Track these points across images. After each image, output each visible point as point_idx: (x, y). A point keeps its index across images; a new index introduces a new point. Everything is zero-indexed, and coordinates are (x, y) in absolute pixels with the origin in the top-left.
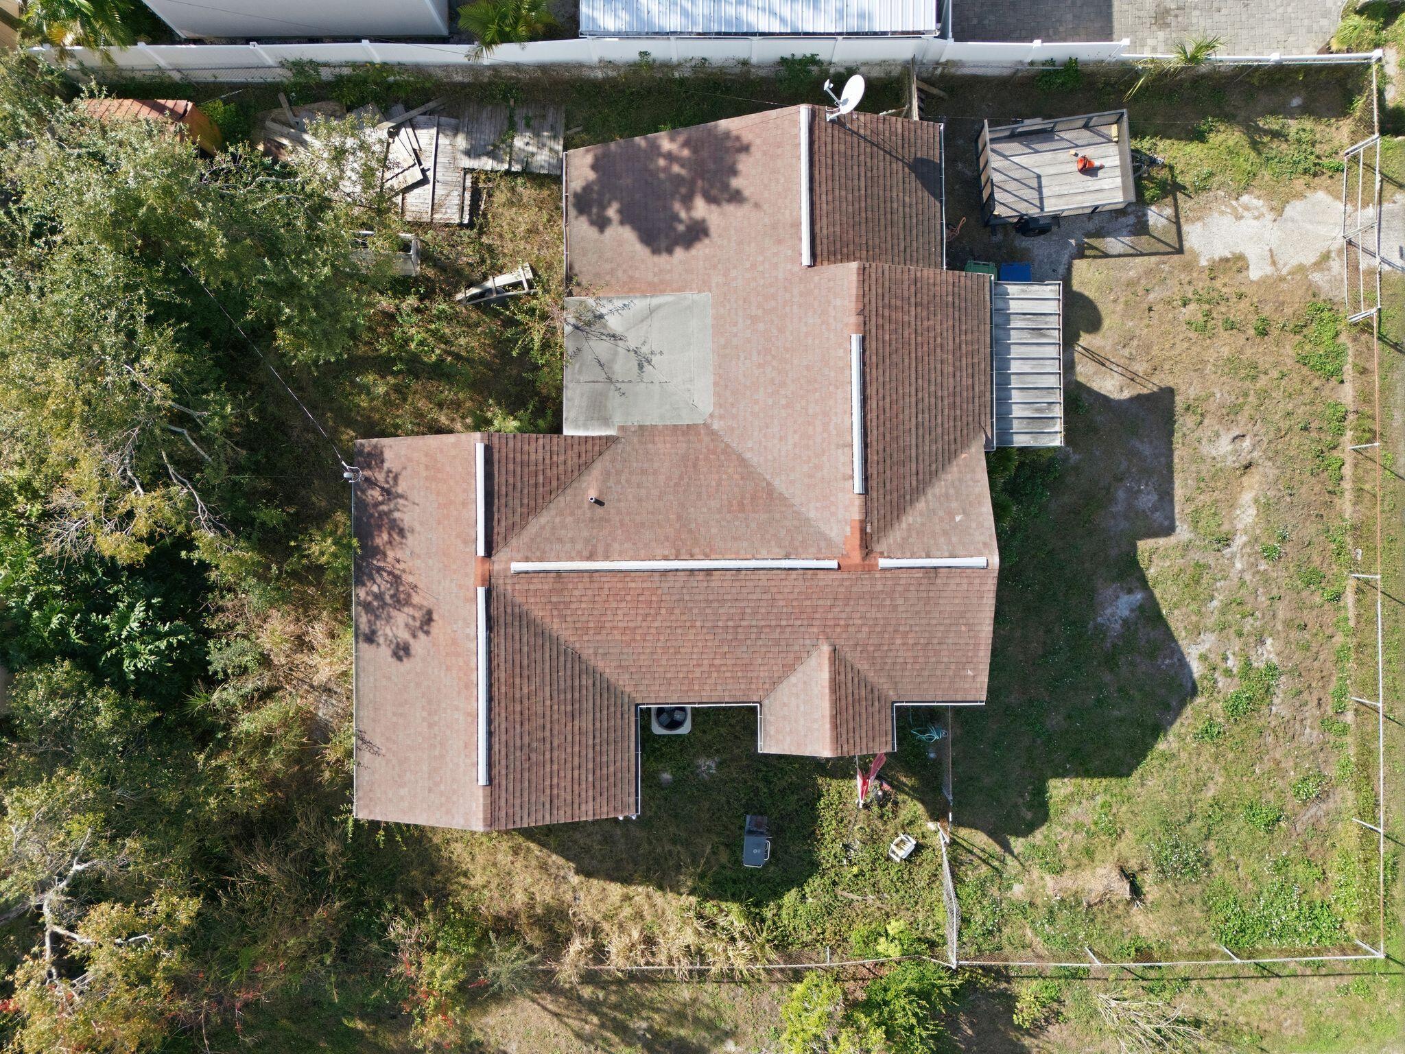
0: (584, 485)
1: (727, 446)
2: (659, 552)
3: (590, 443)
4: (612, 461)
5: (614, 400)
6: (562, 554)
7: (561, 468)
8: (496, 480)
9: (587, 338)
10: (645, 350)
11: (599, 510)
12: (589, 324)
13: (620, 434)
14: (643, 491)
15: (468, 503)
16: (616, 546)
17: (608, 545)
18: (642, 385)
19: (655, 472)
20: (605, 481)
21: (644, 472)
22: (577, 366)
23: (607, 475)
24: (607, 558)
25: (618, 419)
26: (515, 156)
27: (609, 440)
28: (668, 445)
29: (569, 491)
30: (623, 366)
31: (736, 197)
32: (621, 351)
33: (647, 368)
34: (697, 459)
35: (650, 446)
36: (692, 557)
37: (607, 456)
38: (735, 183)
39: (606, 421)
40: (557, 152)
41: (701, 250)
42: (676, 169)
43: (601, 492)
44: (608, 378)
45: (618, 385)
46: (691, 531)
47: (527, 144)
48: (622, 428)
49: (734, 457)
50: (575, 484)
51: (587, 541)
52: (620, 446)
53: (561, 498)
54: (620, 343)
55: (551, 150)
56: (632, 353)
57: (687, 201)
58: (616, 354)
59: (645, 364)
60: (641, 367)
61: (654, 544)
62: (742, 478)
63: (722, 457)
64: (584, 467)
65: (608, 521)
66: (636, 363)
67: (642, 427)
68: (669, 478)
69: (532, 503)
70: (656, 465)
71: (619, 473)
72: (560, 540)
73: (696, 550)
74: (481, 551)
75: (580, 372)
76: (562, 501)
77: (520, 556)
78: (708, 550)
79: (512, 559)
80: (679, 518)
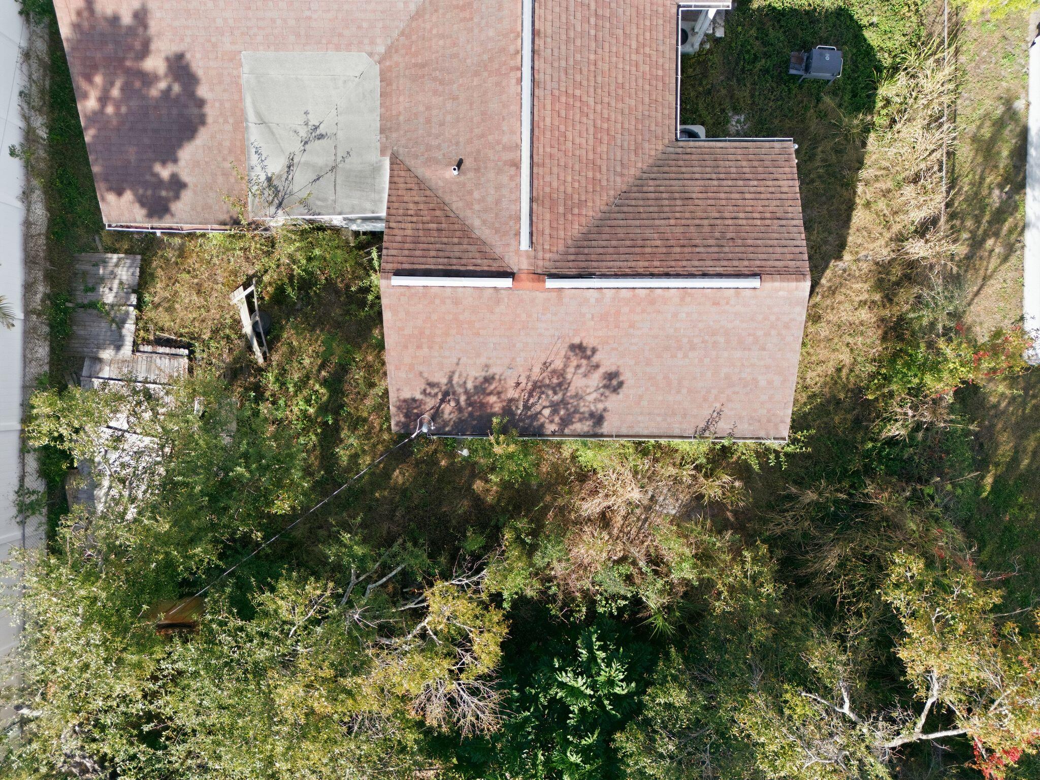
0: (441, 183)
1: (402, 33)
2: (513, 89)
3: (396, 179)
4: (416, 157)
5: (354, 162)
6: (513, 197)
7: (421, 206)
8: (433, 267)
9: (291, 194)
10: (303, 132)
11: (467, 164)
12: (277, 192)
13: (389, 152)
14: (449, 118)
15: (456, 297)
16: (505, 139)
17: (506, 148)
18: (340, 134)
19: (428, 108)
20: (437, 162)
21: (428, 121)
22: (319, 203)
23: (431, 161)
24: (518, 147)
25: (373, 156)
26: (122, 301)
27: (395, 161)
28: (401, 99)
29: (447, 199)
30: (320, 154)
31: (141, 17)
32: (305, 158)
33: (321, 130)
34: (415, 65)
35: (401, 118)
36: (519, 52)
37: (411, 163)
38: (127, 19)
39: (376, 170)
40: (119, 259)
41: (198, 64)
42: (115, 92)
43: (449, 165)
44: (332, 170)
45: (339, 159)
46: (491, 59)
47: (111, 289)
48: (383, 152)
49: (414, 25)
50: (440, 193)
51: (499, 172)
52: (401, 150)
53: (454, 207)
54: (296, 160)
55: (117, 265)
56: (307, 146)
57: (148, 79)
58: (307, 164)
59: (318, 132)
60: (321, 137)
61: (504, 97)
62: (436, 11)
63: (414, 37)
64: (422, 185)
65: (478, 152)
66: (317, 142)
67: (382, 131)
68: (435, 92)
69: (458, 234)
70: (421, 108)
71: (429, 148)
72: (498, 202)
73: (512, 49)
74: (507, 282)
75: (324, 200)
76: (457, 205)
77: (513, 242)
78: (512, 35)
79: (517, 251)
80: (477, 74)
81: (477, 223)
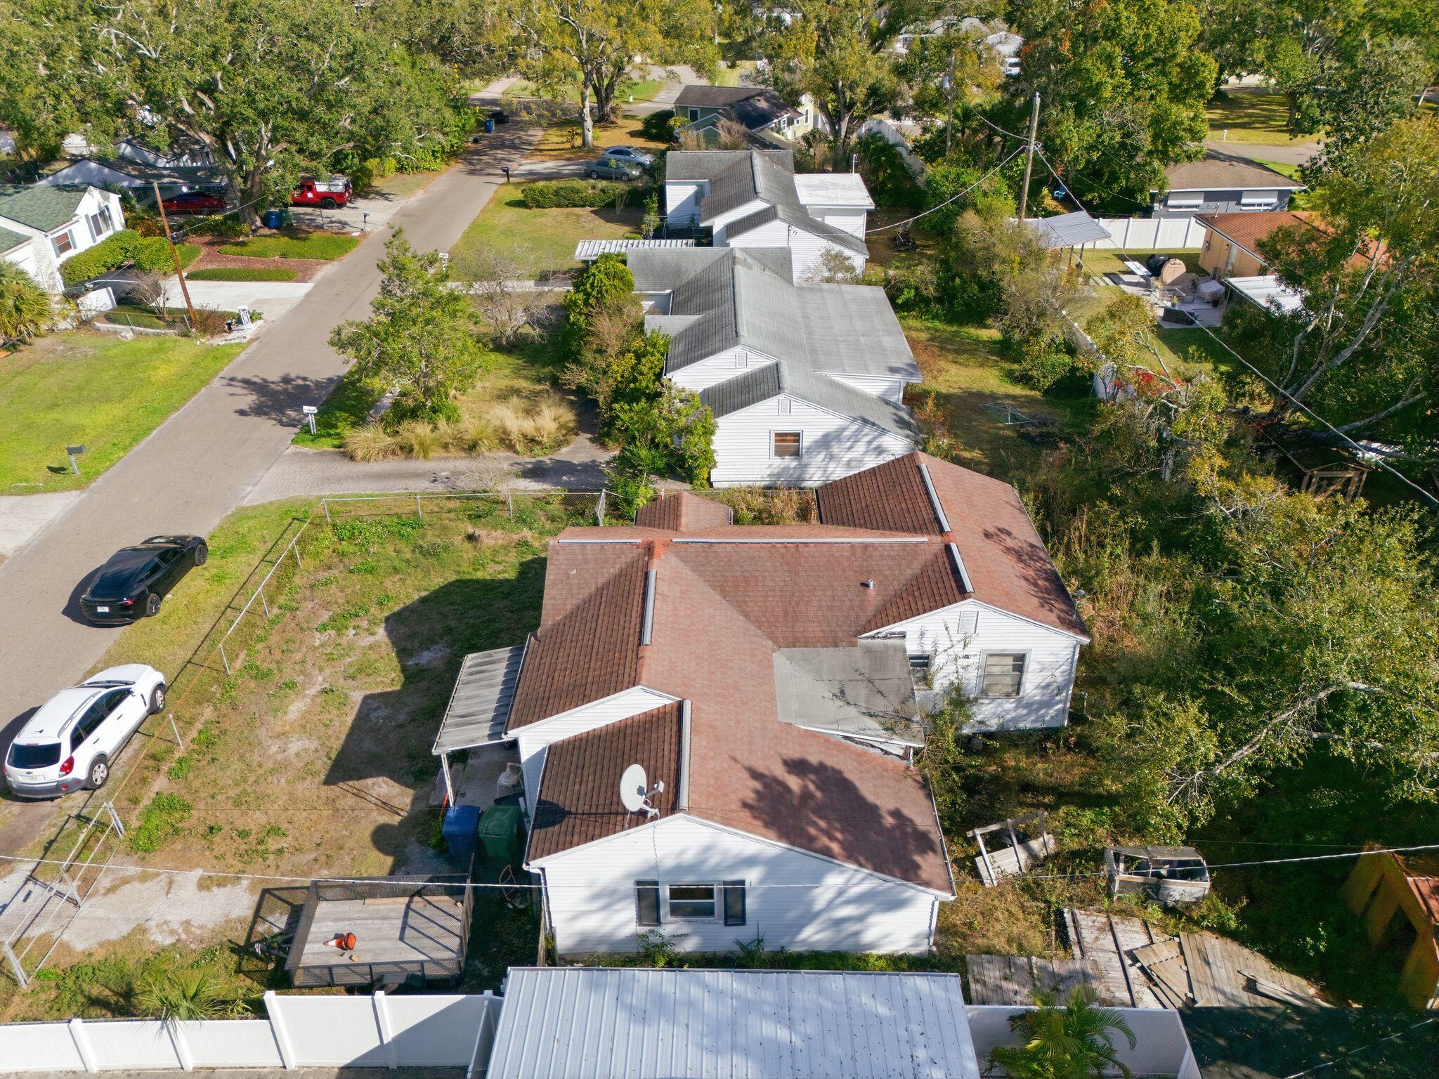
0: (880, 599)
1: (759, 628)
2: (812, 548)
4: (858, 618)
5: (864, 664)
6: (889, 549)
9: (897, 712)
10: (839, 703)
11: (863, 579)
13: (854, 639)
14: (829, 593)
16: (847, 553)
17: (853, 554)
18: (838, 678)
19: (820, 608)
20: (863, 600)
21: (830, 608)
22: (902, 690)
23: (862, 607)
24: (852, 546)
25: (857, 652)
26: (1027, 977)
28: (811, 629)
29: (892, 593)
30: (860, 692)
31: (755, 775)
32: (862, 703)
34: (785, 618)
35: (827, 629)
37: (863, 621)
38: (757, 785)
39: (868, 650)
42: (822, 824)
43: (864, 593)
44: (872, 682)
45: (862, 677)
46: (788, 564)
48: (854, 645)
49: (753, 619)
50: (888, 599)
51: (870, 557)
52: (853, 629)
53: (898, 589)
54: (865, 711)
56: (851, 702)
58: (868, 702)
59: (838, 694)
60: (842, 692)
61: (817, 555)
62: (746, 602)
63: (763, 619)
64: (881, 611)
65: (856, 572)
66: (847, 695)
67: (836, 645)
68: (808, 603)
69: (920, 580)
70: (820, 613)
71: (852, 608)
72: (893, 558)
73: (782, 550)
74: (954, 546)
75: (899, 687)
76: (897, 585)
77: (923, 545)
78: (773, 550)
79: (928, 544)
80: (797, 573)
81: (909, 572)
